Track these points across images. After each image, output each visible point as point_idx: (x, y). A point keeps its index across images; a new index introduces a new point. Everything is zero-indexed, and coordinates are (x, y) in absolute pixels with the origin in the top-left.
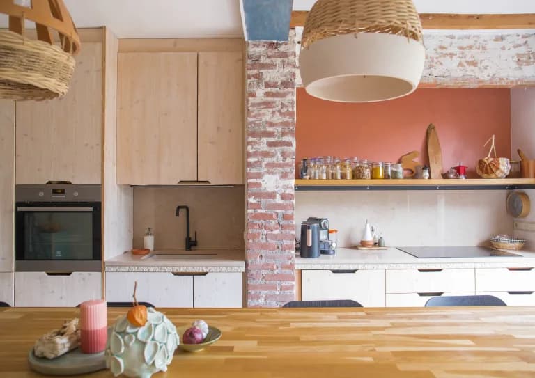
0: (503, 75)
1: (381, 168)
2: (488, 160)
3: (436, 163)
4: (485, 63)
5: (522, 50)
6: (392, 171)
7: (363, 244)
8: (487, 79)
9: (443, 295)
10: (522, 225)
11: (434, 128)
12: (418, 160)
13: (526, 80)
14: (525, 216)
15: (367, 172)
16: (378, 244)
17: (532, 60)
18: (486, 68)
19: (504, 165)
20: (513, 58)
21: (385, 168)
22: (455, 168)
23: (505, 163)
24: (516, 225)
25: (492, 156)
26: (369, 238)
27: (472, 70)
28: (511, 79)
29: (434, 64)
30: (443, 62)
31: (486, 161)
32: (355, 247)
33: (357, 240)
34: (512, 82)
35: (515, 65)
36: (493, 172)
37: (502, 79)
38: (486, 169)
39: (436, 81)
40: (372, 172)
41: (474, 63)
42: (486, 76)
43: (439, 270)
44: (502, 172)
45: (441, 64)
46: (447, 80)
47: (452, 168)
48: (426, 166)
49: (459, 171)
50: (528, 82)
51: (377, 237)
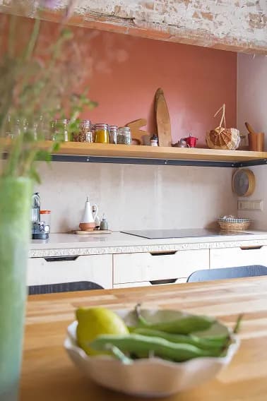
0: (237, 35)
1: (106, 131)
2: (220, 130)
3: (165, 133)
4: (219, 19)
5: (254, 10)
6: (118, 136)
7: (83, 227)
8: (222, 37)
9: (177, 282)
10: (247, 205)
11: (162, 94)
12: (145, 129)
13: (257, 44)
14: (250, 194)
15: (89, 135)
16: (100, 227)
17: (262, 23)
18: (221, 24)
19: (235, 135)
20: (246, 17)
21: (110, 133)
22: (185, 140)
23: (236, 134)
24: (241, 205)
25: (223, 126)
26: (90, 219)
27: (207, 24)
28: (245, 40)
29: (168, 9)
30: (177, 9)
31: (218, 131)
32: (74, 232)
33: (75, 223)
34: (245, 44)
35: (247, 26)
36: (224, 144)
37: (236, 39)
38: (218, 141)
39: (169, 31)
40: (94, 137)
41: (209, 16)
42: (220, 33)
43: (173, 253)
44: (233, 143)
45: (175, 10)
46: (182, 30)
47: (182, 140)
48: (154, 135)
49: (189, 142)
50: (258, 47)
51: (98, 218)
